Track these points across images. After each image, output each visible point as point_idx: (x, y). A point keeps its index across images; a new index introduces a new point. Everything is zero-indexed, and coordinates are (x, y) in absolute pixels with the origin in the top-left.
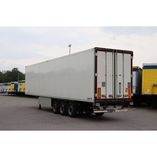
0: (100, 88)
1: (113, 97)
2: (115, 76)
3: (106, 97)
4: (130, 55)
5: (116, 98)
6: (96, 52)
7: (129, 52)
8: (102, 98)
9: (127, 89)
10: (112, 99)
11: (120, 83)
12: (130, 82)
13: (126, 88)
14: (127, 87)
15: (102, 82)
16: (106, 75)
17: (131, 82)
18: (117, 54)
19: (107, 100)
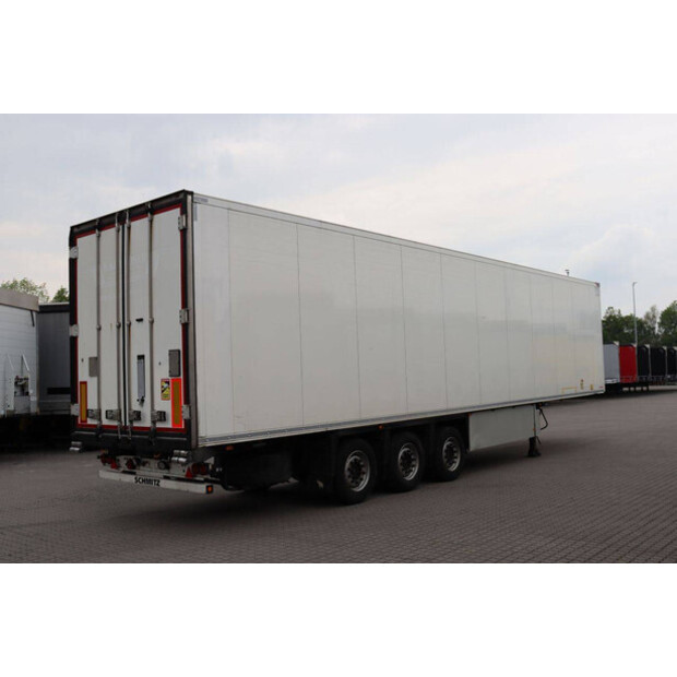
0: (85, 383)
1: (120, 420)
2: (124, 327)
3: (100, 420)
4: (178, 210)
5: (128, 424)
6: (72, 243)
7: (174, 199)
8: (90, 422)
9: (168, 383)
10: (116, 427)
11: (141, 357)
12: (179, 346)
13: (162, 380)
14: (166, 376)
15: (90, 359)
16: (99, 329)
17: (180, 348)
18: (129, 228)
19: (104, 431)
